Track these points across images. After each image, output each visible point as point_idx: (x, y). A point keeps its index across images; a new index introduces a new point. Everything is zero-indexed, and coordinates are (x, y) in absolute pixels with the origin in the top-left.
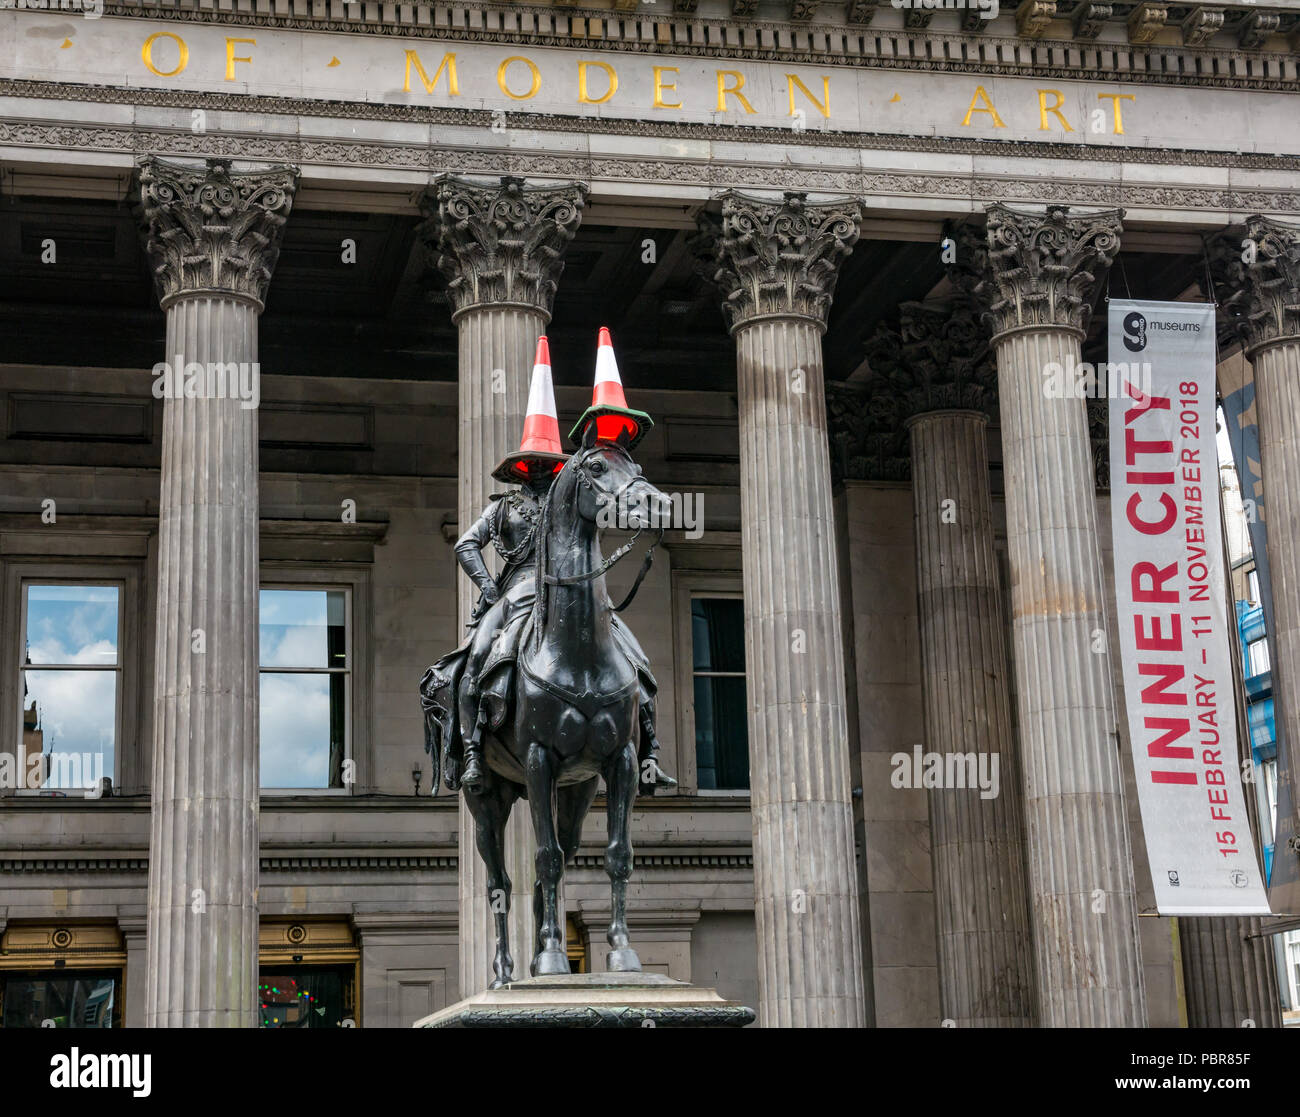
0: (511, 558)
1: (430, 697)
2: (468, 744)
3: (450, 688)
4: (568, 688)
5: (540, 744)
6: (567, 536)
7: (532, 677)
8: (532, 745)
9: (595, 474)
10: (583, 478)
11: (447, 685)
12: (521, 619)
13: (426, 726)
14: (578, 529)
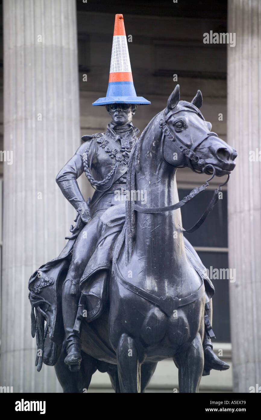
0: (100, 187)
1: (37, 294)
2: (69, 332)
3: (54, 287)
4: (153, 291)
5: (130, 335)
6: (152, 175)
7: (125, 283)
8: (123, 335)
9: (178, 130)
10: (168, 132)
11: (51, 284)
12: (112, 237)
13: (33, 315)
14: (162, 170)
